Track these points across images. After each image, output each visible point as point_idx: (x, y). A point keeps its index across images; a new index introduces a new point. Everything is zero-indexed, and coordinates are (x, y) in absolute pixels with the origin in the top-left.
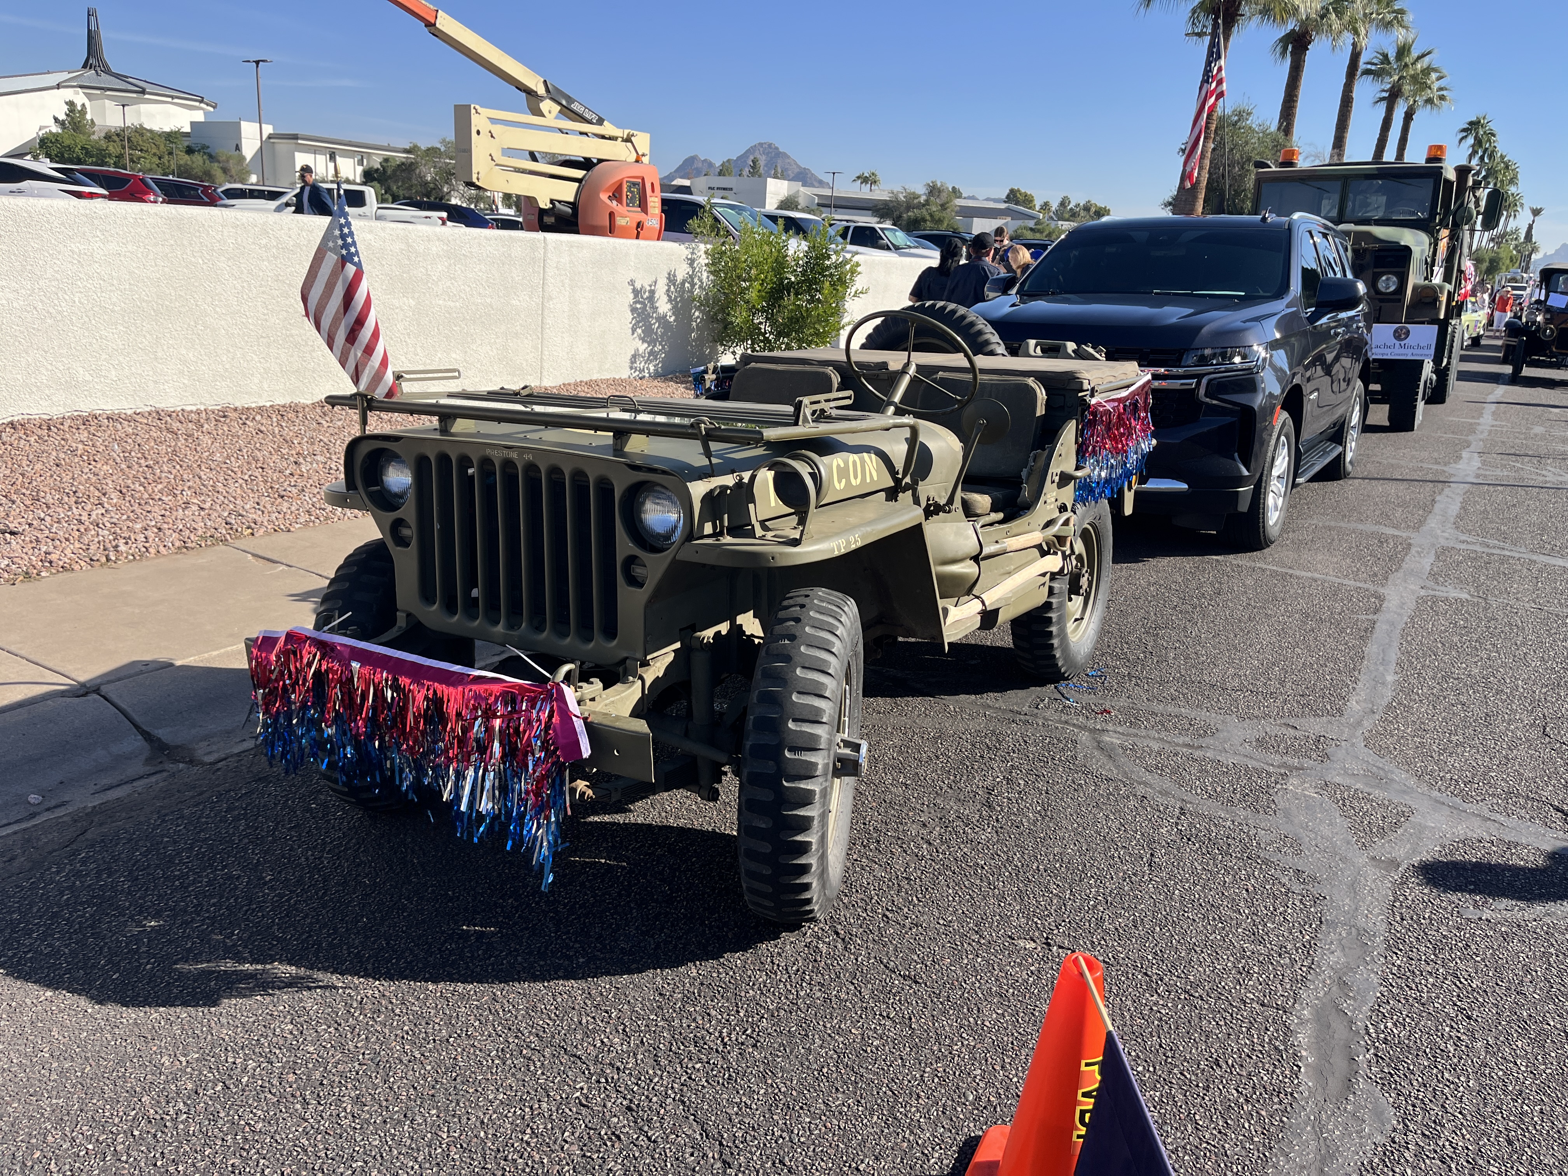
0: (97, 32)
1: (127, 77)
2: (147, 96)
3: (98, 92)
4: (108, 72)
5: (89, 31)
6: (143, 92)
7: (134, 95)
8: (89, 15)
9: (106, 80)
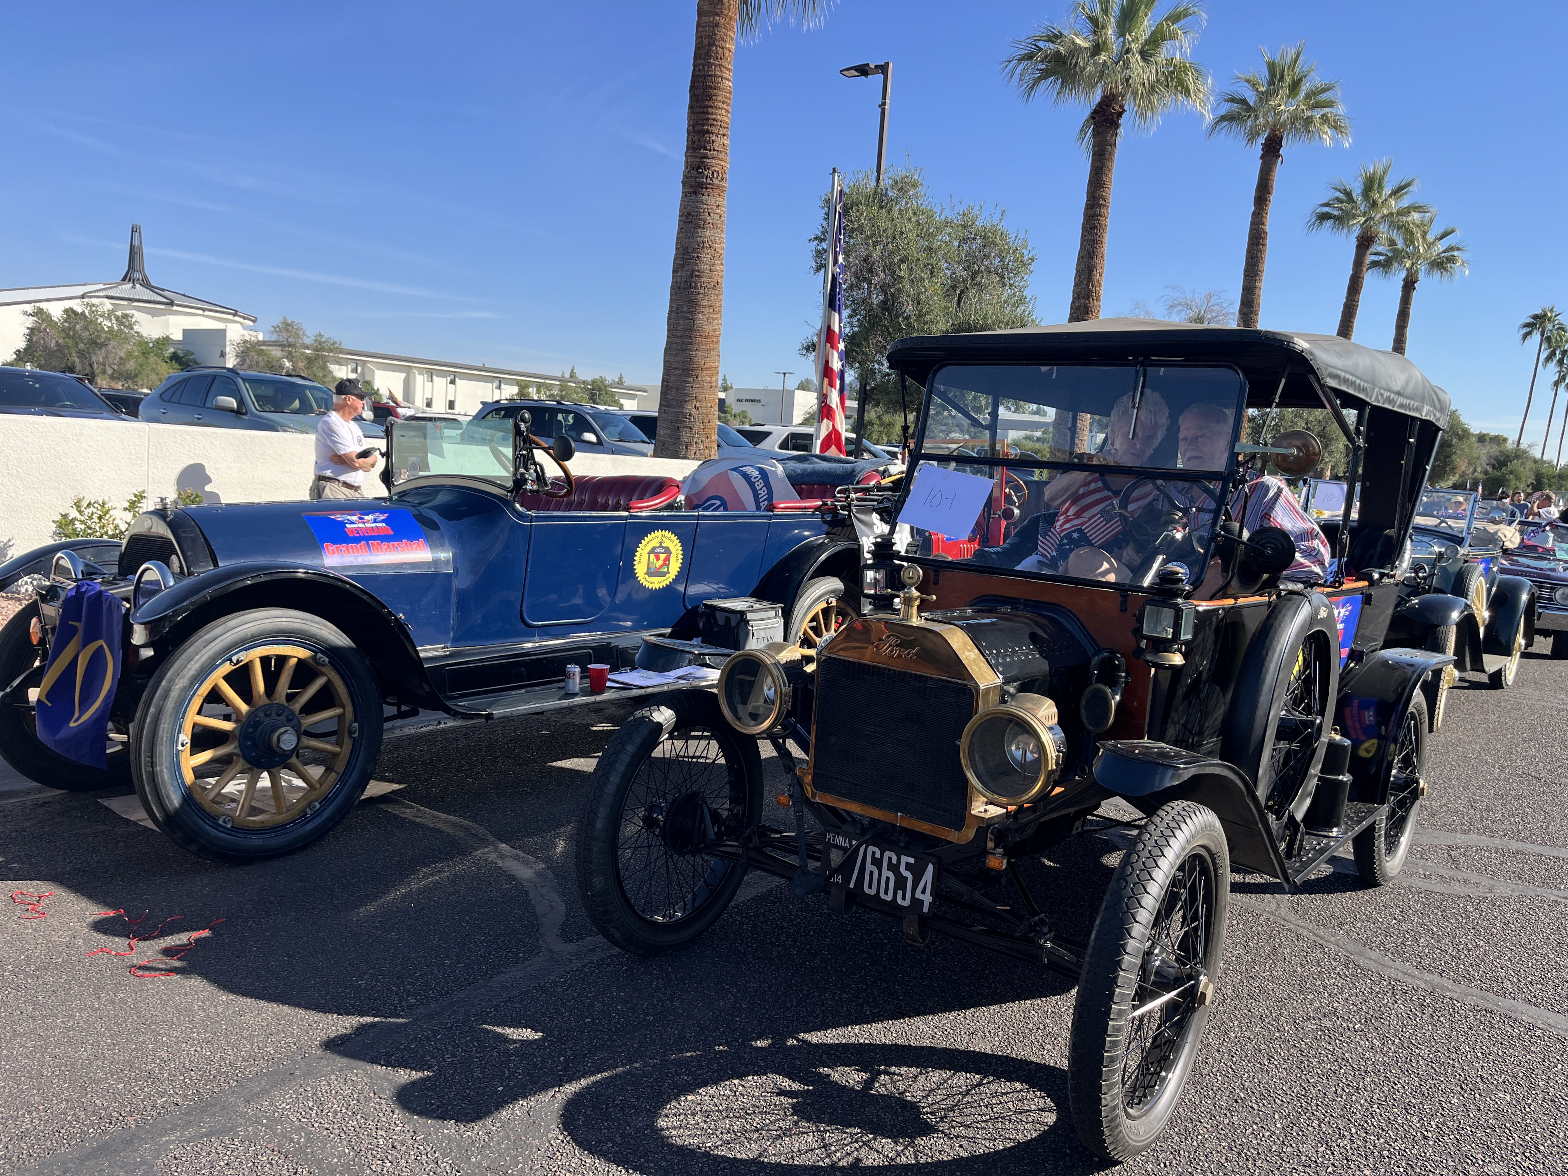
0: (140, 248)
1: (163, 290)
2: (175, 308)
3: (126, 303)
4: (146, 284)
5: (132, 246)
6: (172, 304)
7: (163, 307)
8: (133, 231)
9: (140, 292)
